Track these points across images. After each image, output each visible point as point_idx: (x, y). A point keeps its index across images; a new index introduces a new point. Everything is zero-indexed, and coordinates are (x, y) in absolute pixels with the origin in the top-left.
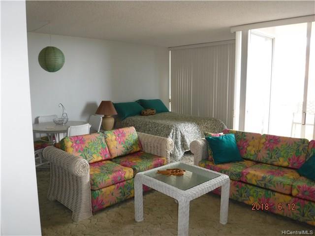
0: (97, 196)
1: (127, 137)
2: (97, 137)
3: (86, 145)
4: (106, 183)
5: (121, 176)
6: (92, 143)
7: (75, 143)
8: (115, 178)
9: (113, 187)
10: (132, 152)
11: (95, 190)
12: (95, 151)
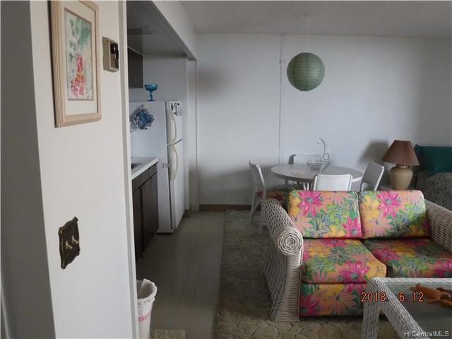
0: (310, 293)
1: (402, 207)
2: (344, 199)
3: (324, 207)
4: (327, 278)
5: (359, 273)
6: (334, 207)
7: (306, 202)
8: (346, 273)
9: (341, 287)
10: (406, 235)
11: (307, 283)
12: (337, 220)
